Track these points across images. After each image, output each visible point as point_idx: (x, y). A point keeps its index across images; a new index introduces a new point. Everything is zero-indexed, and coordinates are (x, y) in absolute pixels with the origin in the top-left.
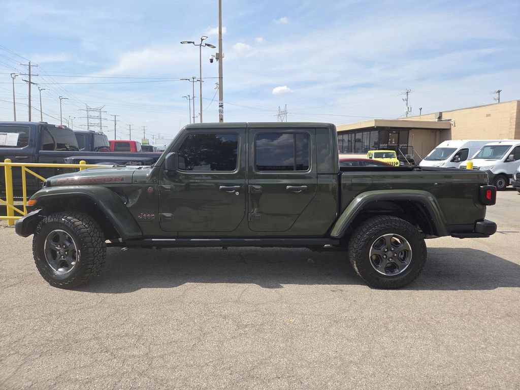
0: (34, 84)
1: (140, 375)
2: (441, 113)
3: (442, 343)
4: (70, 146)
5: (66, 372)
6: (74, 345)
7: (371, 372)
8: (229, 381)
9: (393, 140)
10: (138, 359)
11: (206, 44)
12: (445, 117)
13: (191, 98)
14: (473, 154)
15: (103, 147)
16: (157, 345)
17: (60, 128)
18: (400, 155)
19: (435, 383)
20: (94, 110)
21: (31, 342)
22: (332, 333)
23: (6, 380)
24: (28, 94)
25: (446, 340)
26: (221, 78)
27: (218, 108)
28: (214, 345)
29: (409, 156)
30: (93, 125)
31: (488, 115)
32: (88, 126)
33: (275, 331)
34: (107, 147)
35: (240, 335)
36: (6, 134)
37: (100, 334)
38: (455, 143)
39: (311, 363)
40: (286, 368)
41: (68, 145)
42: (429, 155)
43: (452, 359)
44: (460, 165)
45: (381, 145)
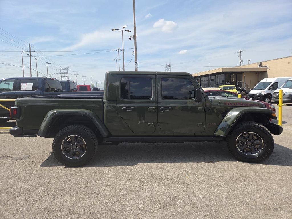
0: (32, 56)
1: (113, 204)
2: (261, 63)
3: (272, 187)
4: (57, 89)
5: (76, 203)
6: (77, 190)
7: (234, 203)
8: (159, 207)
9: (234, 79)
10: (111, 197)
11: (125, 30)
12: (263, 65)
13: (117, 60)
14: (281, 86)
15: (74, 89)
16: (119, 190)
17: (53, 79)
18: (237, 88)
19: (270, 208)
20: (64, 69)
21: (55, 189)
22: (210, 183)
23: (47, 207)
24: (30, 62)
25: (273, 186)
26: (136, 48)
27: (135, 65)
28: (148, 189)
29: (243, 88)
30: (64, 77)
31: (289, 63)
32: (61, 78)
33: (180, 183)
34: (76, 89)
35: (161, 184)
36: (26, 84)
37: (89, 185)
38: (270, 80)
39: (201, 198)
40: (188, 200)
41: (56, 88)
42: (255, 87)
43: (278, 196)
44: (274, 92)
45: (227, 82)
